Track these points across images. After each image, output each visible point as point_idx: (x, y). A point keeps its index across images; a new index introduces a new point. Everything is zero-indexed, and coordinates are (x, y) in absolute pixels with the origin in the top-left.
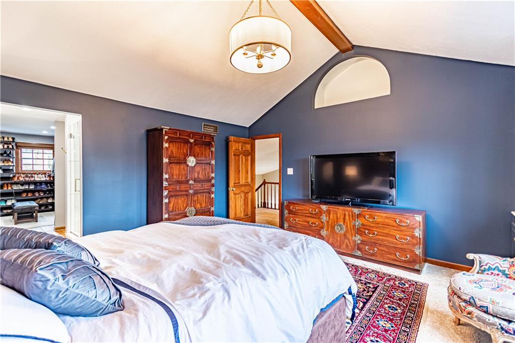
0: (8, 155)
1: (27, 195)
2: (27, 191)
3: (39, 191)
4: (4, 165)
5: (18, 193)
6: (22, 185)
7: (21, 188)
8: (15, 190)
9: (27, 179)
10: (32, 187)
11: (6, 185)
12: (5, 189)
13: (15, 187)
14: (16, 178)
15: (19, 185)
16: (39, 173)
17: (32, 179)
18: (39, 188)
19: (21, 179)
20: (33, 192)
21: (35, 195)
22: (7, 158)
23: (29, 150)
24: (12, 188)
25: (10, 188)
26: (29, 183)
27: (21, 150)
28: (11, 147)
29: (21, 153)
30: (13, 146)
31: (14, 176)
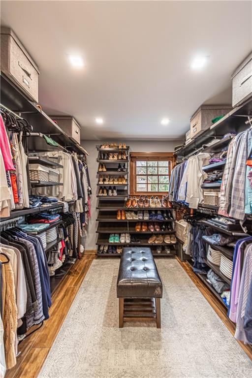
0: (122, 170)
1: (141, 229)
2: (142, 223)
3: (153, 223)
4: (118, 184)
5: (133, 224)
6: (136, 213)
7: (135, 218)
8: (129, 220)
9: (141, 205)
10: (146, 218)
11: (119, 213)
12: (119, 218)
13: (130, 217)
14: (130, 202)
15: (133, 214)
16: (155, 196)
17: (147, 205)
18: (154, 218)
19: (135, 205)
20: (148, 223)
21: (150, 230)
22: (121, 173)
23: (144, 163)
24: (126, 218)
25: (123, 218)
26: (142, 211)
27: (135, 163)
28: (125, 158)
29: (136, 167)
30: (127, 157)
31: (128, 200)
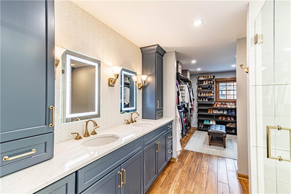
0: (210, 89)
1: (222, 118)
2: (222, 115)
3: (230, 116)
4: (208, 96)
5: (217, 116)
6: (219, 110)
7: (218, 113)
8: (215, 114)
9: (222, 106)
10: (225, 113)
11: (209, 110)
12: (209, 112)
13: (215, 112)
14: (215, 105)
15: (217, 111)
16: (231, 102)
17: (225, 106)
18: (230, 114)
19: (218, 106)
20: (226, 116)
21: (227, 119)
22: (210, 90)
23: (224, 84)
24: (213, 113)
25: (211, 112)
26: (223, 109)
27: (219, 84)
28: (212, 82)
29: (219, 86)
30: (213, 82)
31: (214, 104)
